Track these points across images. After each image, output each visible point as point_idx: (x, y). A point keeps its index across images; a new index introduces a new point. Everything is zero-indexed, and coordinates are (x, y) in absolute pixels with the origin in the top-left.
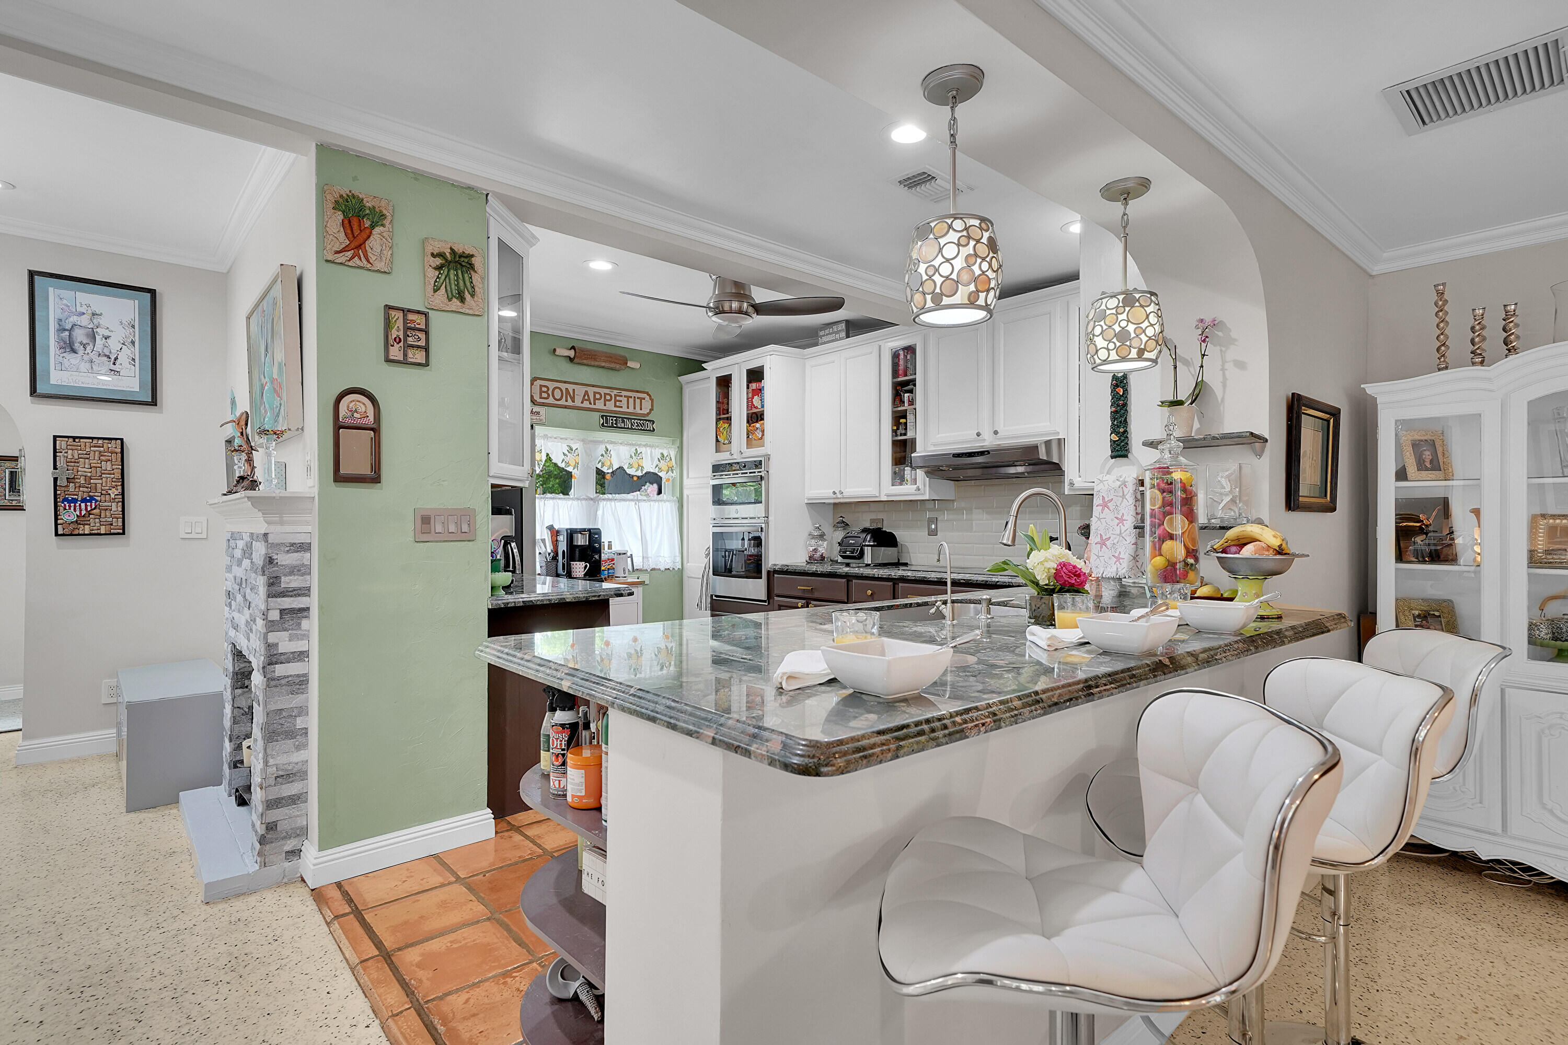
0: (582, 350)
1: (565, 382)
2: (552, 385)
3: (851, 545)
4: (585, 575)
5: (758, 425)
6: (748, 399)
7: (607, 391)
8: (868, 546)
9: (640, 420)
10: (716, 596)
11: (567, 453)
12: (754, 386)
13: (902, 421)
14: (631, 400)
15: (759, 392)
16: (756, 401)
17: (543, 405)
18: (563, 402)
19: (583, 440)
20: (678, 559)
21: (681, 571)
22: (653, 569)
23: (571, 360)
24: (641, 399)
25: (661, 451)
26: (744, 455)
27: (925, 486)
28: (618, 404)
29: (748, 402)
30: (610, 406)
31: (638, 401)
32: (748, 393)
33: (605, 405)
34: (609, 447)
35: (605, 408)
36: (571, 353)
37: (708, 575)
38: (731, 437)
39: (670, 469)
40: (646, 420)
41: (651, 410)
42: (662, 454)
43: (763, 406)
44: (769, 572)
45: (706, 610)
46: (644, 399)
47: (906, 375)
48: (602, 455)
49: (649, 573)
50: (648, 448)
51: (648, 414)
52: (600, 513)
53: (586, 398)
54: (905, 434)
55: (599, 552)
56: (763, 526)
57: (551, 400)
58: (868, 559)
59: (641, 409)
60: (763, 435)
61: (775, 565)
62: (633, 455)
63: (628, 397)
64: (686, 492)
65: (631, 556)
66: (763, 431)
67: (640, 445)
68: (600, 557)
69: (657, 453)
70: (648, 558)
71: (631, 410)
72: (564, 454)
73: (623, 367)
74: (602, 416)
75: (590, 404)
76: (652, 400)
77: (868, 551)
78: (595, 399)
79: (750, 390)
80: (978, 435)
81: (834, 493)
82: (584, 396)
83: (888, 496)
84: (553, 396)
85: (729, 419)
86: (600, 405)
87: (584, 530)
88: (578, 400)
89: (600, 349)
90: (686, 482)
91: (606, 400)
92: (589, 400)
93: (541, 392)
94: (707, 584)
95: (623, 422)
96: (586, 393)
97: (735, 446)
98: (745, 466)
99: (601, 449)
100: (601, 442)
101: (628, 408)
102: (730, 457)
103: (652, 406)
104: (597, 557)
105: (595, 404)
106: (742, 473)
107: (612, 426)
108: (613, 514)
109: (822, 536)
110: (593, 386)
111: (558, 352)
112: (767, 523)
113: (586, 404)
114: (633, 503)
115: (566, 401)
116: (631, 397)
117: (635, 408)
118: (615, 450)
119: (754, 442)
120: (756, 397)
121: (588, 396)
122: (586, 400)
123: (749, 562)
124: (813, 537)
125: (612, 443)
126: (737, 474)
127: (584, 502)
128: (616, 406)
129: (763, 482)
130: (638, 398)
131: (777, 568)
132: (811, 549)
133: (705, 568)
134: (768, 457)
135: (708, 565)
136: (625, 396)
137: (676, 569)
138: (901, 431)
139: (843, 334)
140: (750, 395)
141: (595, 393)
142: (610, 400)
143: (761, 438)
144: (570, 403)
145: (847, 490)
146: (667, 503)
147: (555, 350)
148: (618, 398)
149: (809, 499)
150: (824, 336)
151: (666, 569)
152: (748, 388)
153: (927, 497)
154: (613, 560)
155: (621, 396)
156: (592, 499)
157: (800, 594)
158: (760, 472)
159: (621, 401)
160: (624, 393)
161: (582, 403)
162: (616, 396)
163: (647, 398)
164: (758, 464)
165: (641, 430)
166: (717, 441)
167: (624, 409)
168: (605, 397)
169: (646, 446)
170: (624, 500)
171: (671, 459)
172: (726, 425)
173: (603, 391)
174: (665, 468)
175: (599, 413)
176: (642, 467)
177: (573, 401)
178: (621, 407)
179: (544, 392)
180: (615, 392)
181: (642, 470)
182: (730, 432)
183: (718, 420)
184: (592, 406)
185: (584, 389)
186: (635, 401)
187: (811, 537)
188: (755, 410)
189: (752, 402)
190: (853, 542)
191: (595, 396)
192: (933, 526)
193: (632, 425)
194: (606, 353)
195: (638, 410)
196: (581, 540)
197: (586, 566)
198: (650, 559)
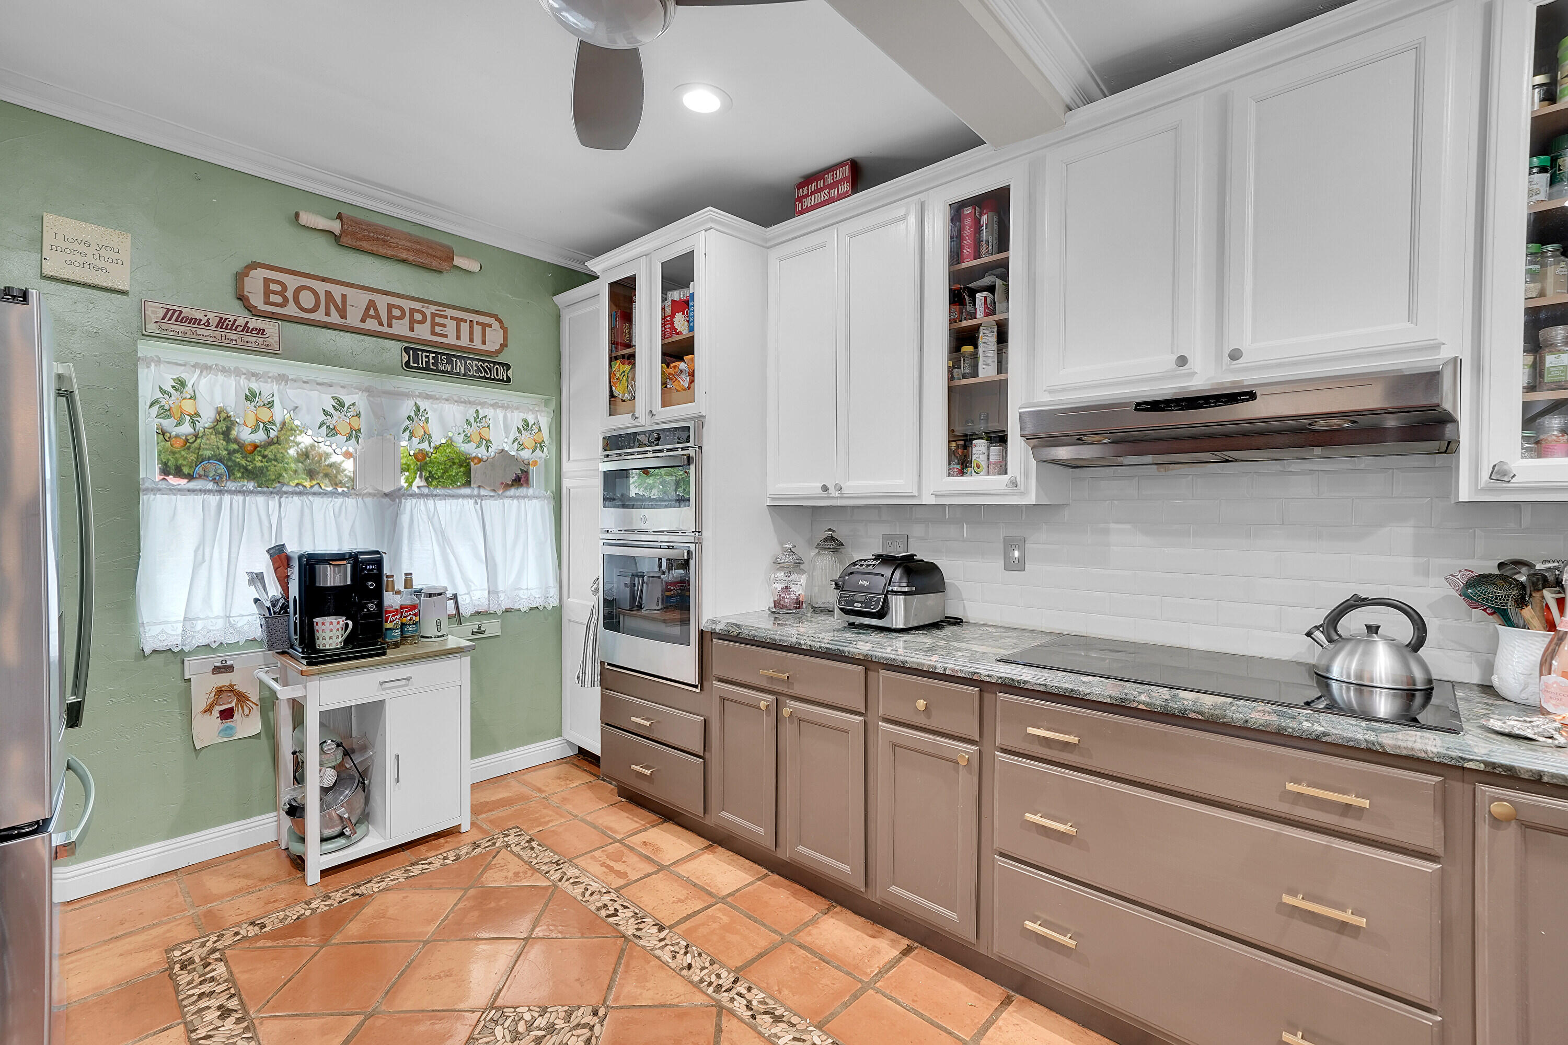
0: (355, 222)
1: (324, 280)
2: (292, 283)
3: (862, 590)
4: (347, 642)
5: (682, 365)
6: (664, 318)
7: (417, 305)
8: (896, 593)
9: (484, 361)
10: (609, 664)
11: (332, 411)
12: (675, 295)
13: (967, 349)
14: (465, 327)
15: (685, 306)
16: (679, 321)
17: (272, 317)
18: (319, 316)
19: (368, 390)
20: (553, 592)
21: (558, 611)
22: (508, 611)
23: (336, 239)
24: (484, 326)
25: (523, 415)
26: (658, 418)
27: (1027, 475)
28: (438, 329)
29: (664, 325)
30: (423, 332)
31: (478, 330)
32: (664, 309)
33: (412, 329)
34: (423, 404)
35: (411, 334)
36: (336, 227)
37: (596, 627)
38: (634, 387)
39: (539, 445)
40: (495, 363)
41: (504, 345)
42: (526, 422)
43: (691, 329)
44: (702, 633)
45: (593, 685)
46: (490, 326)
47: (978, 256)
48: (410, 418)
49: (499, 617)
50: (499, 411)
51: (498, 352)
52: (405, 519)
53: (372, 312)
54: (975, 374)
55: (378, 594)
56: (692, 547)
57: (291, 310)
58: (897, 618)
59: (484, 343)
60: (692, 381)
61: (713, 622)
62: (472, 420)
63: (459, 321)
64: (566, 483)
65: (455, 597)
66: (692, 374)
67: (483, 404)
68: (380, 604)
69: (516, 419)
70: (497, 593)
71: (464, 342)
72: (326, 413)
73: (445, 265)
74: (406, 350)
75: (381, 324)
76: (505, 330)
77: (898, 604)
78: (391, 317)
79: (668, 303)
80: (1182, 361)
81: (825, 488)
82: (368, 309)
83: (937, 495)
84: (297, 302)
85: (631, 358)
86: (402, 328)
87: (341, 557)
88: (353, 319)
89: (399, 227)
90: (566, 466)
91: (412, 322)
92: (377, 317)
93: (267, 292)
94: (595, 641)
95: (450, 362)
96: (371, 304)
97: (641, 405)
98: (658, 439)
99: (407, 407)
100: (407, 395)
101: (458, 338)
102: (633, 423)
103: (505, 338)
104: (371, 606)
105: (390, 326)
106: (654, 451)
107: (427, 368)
108: (430, 519)
109: (797, 566)
110: (386, 293)
111: (305, 218)
112: (699, 543)
113: (371, 325)
114: (472, 501)
115: (328, 314)
116: (465, 321)
117: (471, 340)
118: (434, 410)
119: (675, 395)
120: (679, 316)
121: (376, 310)
122: (372, 317)
123: (668, 594)
124: (782, 567)
125: (428, 397)
126: (645, 452)
127: (368, 500)
128: (433, 333)
129: (692, 467)
130: (478, 323)
131: (718, 628)
132: (779, 587)
133: (592, 614)
134: (700, 421)
135: (596, 609)
136: (452, 318)
137: (549, 608)
138: (966, 367)
139: (846, 187)
140: (669, 311)
141: (390, 307)
142: (423, 322)
143: (689, 388)
144: (335, 318)
145: (848, 484)
146: (534, 501)
147: (297, 215)
148: (438, 320)
149: (773, 499)
150: (806, 196)
151: (531, 609)
152: (664, 299)
153: (1031, 499)
154: (413, 607)
155: (446, 317)
156: (386, 495)
157: (764, 684)
158: (687, 448)
159: (445, 326)
160: (450, 312)
161: (363, 320)
162: (433, 315)
163: (496, 325)
164: (682, 434)
165: (484, 378)
166: (612, 395)
167: (451, 340)
168: (411, 316)
169: (495, 406)
170: (453, 496)
171: (540, 430)
172: (627, 367)
173: (407, 305)
174: (529, 443)
175: (400, 344)
176: (488, 441)
177: (344, 317)
178: (446, 336)
179: (274, 293)
180: (433, 308)
181: (487, 447)
182: (634, 379)
183: (612, 359)
184: (385, 329)
185: (365, 297)
186: (471, 327)
187: (777, 566)
188: (676, 338)
189: (672, 324)
190: (866, 583)
191: (389, 311)
192: (1016, 554)
193: (466, 368)
194: (410, 235)
195: (477, 344)
196: (332, 578)
197: (347, 625)
198: (502, 596)
